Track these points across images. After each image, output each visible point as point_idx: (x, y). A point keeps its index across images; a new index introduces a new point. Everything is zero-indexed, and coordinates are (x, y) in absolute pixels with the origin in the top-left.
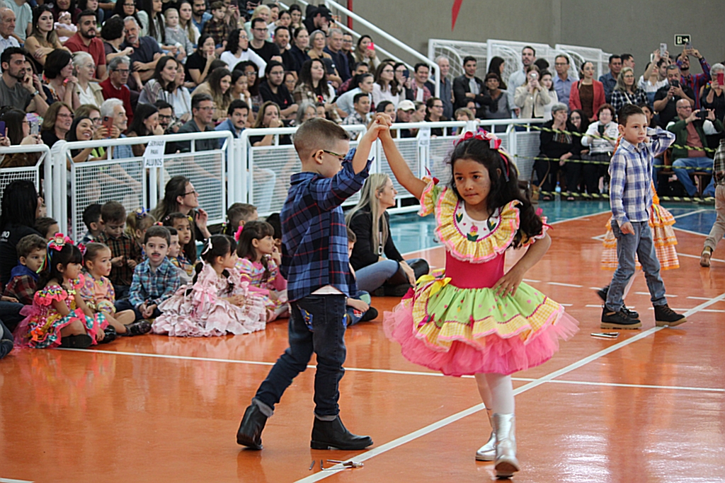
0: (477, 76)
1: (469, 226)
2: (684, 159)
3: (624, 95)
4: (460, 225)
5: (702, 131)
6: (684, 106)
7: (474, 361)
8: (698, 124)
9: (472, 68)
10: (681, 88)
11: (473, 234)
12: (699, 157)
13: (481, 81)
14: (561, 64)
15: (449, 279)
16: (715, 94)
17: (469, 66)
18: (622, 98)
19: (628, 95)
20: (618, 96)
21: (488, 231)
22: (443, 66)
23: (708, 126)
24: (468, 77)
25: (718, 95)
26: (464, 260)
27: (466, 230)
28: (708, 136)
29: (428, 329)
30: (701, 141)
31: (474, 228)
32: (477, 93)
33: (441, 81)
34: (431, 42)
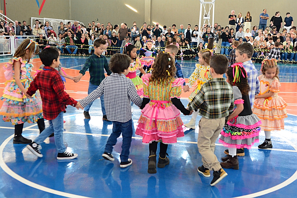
2: (69, 46)
5: (74, 39)
6: (69, 33)
8: (73, 38)
11: (132, 66)
12: (73, 45)
16: (78, 31)
22: (16, 23)
23: (75, 38)
25: (79, 31)
28: (75, 41)
30: (73, 42)
32: (27, 29)
33: (16, 26)
34: (32, 18)
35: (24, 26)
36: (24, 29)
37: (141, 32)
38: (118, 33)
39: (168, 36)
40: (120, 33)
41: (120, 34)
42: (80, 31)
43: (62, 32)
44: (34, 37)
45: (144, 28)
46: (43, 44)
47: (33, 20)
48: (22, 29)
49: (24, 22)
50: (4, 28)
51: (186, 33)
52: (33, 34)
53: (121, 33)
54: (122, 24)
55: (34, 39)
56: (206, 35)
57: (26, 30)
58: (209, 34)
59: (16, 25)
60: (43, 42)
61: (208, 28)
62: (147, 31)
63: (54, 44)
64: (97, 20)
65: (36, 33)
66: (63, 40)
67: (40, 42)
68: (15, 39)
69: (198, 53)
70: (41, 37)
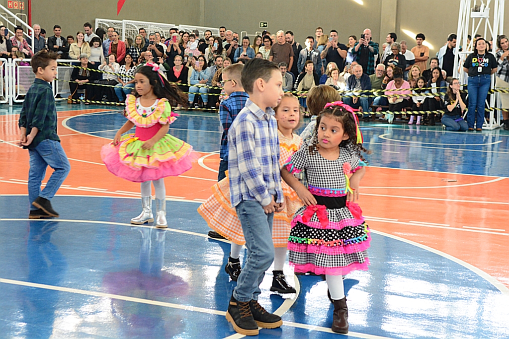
0: (62, 36)
1: (142, 110)
3: (136, 49)
4: (138, 110)
6: (148, 55)
7: (156, 173)
9: (58, 32)
10: (155, 46)
11: (144, 114)
13: (64, 39)
14: (111, 31)
15: (138, 138)
17: (56, 31)
18: (134, 50)
19: (138, 49)
20: (133, 49)
21: (151, 112)
22: (36, 29)
24: (56, 36)
25: (175, 49)
26: (142, 127)
27: (141, 113)
29: (130, 159)
31: (145, 111)
32: (61, 45)
33: (35, 38)
34: (97, 20)
35: (56, 38)
36: (55, 45)
37: (324, 53)
38: (270, 55)
39: (391, 62)
40: (273, 55)
41: (273, 58)
42: (177, 50)
43: (138, 53)
44: (69, 63)
45: (332, 42)
46: (87, 80)
47: (99, 24)
48: (51, 45)
49: (56, 29)
50: (5, 41)
51: (444, 56)
52: (71, 55)
53: (276, 54)
54: (280, 33)
55: (71, 67)
56: (474, 60)
57: (60, 47)
58: (481, 56)
59: (35, 34)
60: (88, 74)
61: (478, 42)
62: (339, 50)
63: (114, 80)
64: (264, 26)
65: (76, 53)
66: (133, 69)
67: (82, 76)
68: (18, 67)
69: (448, 106)
70: (84, 65)
